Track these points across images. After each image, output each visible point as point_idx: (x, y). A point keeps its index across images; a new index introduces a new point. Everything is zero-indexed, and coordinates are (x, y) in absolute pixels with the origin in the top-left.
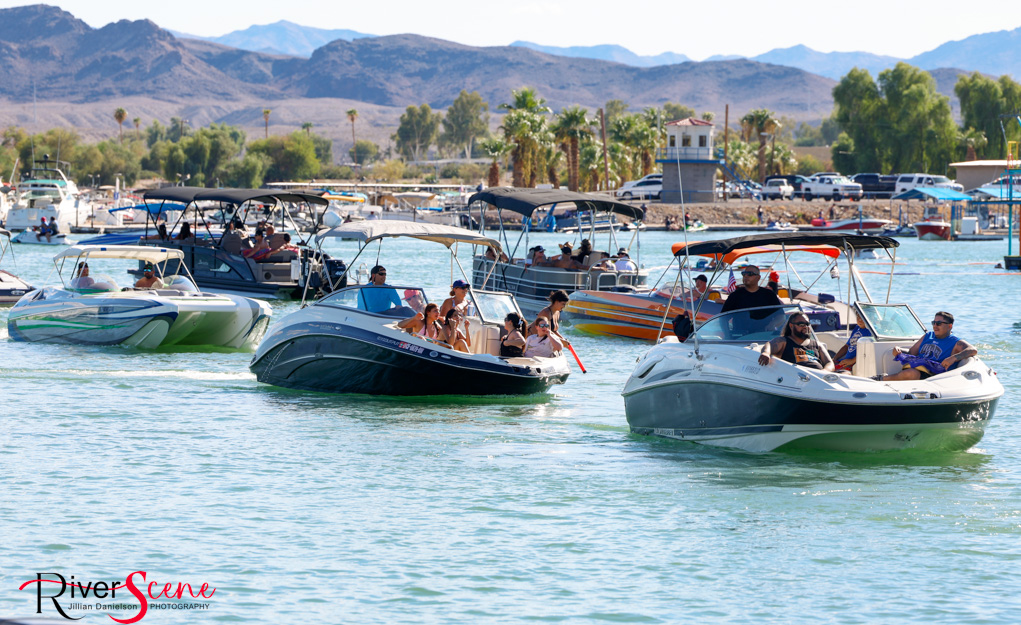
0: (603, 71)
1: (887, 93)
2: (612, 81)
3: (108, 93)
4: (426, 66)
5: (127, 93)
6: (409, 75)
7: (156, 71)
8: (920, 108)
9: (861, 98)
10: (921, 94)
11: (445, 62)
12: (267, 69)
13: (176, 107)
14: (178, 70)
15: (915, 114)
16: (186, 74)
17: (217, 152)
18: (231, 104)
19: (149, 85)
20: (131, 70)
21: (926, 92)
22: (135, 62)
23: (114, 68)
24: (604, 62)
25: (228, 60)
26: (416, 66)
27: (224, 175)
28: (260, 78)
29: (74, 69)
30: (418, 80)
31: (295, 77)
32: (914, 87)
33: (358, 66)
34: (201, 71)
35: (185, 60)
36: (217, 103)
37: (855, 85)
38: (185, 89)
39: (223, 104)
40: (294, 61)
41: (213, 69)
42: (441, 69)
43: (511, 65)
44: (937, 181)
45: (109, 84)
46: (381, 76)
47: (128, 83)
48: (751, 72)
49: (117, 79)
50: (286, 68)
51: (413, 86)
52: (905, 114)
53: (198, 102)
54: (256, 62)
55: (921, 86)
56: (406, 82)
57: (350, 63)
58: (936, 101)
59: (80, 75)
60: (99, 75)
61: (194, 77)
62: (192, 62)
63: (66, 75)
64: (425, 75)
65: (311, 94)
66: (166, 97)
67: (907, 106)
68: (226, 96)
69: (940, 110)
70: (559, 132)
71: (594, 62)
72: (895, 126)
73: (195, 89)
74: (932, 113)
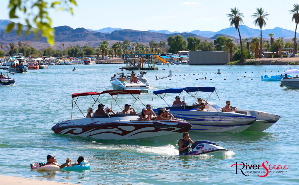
0: (161, 35)
1: (176, 40)
2: (163, 37)
3: (76, 40)
4: (131, 34)
5: (80, 40)
6: (128, 36)
7: (84, 36)
8: (181, 42)
9: (172, 41)
10: (181, 40)
11: (134, 34)
12: (104, 36)
13: (88, 42)
14: (88, 36)
15: (180, 43)
16: (89, 37)
17: (76, 51)
18: (97, 42)
19: (83, 39)
20: (80, 36)
21: (182, 39)
22: (81, 35)
23: (77, 36)
24: (162, 33)
25: (97, 34)
26: (129, 34)
27: (78, 55)
28: (103, 37)
29: (70, 36)
30: (129, 37)
31: (109, 37)
32: (180, 39)
33: (119, 35)
34: (92, 36)
35: (89, 35)
36: (95, 42)
37: (171, 38)
38: (89, 39)
39: (96, 42)
40: (108, 34)
41: (94, 36)
42: (133, 35)
43: (145, 34)
44: (173, 55)
45: (76, 39)
46: (123, 36)
47: (80, 38)
48: (187, 35)
49: (78, 38)
50: (107, 35)
51: (129, 38)
52: (179, 43)
53: (92, 42)
54: (102, 34)
55: (181, 39)
56: (127, 37)
57: (118, 34)
58: (184, 41)
59: (72, 37)
60: (75, 37)
61: (91, 37)
62: (91, 35)
63: (69, 37)
64: (131, 36)
65: (111, 40)
66: (86, 41)
67: (179, 42)
68: (96, 40)
69: (184, 43)
70: (113, 48)
71: (160, 33)
72: (177, 45)
73: (91, 39)
74: (183, 43)
